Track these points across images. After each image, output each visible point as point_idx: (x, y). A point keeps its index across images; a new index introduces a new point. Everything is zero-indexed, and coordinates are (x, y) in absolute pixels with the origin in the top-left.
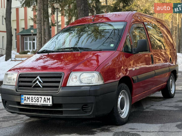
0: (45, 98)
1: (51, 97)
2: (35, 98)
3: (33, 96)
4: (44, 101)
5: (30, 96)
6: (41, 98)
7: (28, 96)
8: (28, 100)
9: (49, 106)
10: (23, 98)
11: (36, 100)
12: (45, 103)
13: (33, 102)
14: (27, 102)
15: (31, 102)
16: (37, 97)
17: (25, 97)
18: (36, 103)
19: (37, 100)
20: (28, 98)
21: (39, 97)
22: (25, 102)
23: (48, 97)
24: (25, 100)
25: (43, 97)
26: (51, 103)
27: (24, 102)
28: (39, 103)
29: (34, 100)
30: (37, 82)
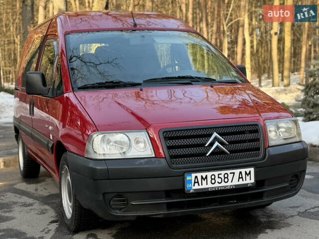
0: (241, 173)
1: (252, 170)
2: (220, 176)
3: (216, 173)
4: (239, 178)
5: (209, 174)
6: (234, 173)
7: (204, 174)
8: (204, 182)
9: (250, 187)
10: (191, 180)
11: (223, 178)
12: (241, 182)
13: (217, 185)
14: (201, 187)
15: (210, 185)
16: (223, 172)
17: (196, 177)
18: (223, 184)
19: (225, 178)
20: (204, 177)
21: (228, 172)
22: (196, 187)
23: (248, 170)
24: (195, 182)
25: (237, 172)
26: (253, 181)
27: (194, 188)
28: (229, 184)
29: (218, 180)
30: (217, 144)
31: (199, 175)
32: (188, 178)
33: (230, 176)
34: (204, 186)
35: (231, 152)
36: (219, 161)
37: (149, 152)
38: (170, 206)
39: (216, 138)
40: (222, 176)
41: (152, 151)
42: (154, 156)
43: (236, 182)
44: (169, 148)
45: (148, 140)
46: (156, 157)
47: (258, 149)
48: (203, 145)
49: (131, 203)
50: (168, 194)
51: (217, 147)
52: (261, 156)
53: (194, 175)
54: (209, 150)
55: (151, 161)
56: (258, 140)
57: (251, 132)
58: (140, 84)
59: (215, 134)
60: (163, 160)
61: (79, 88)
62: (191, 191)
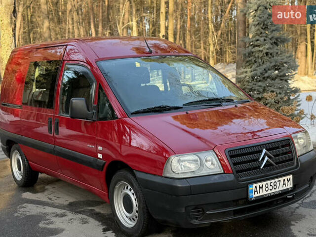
0: (284, 180)
1: (291, 177)
2: (271, 184)
3: (269, 182)
4: (284, 184)
5: (264, 183)
6: (280, 181)
7: (261, 184)
8: (261, 190)
9: (290, 190)
10: (252, 190)
11: (273, 186)
12: (285, 188)
13: (269, 192)
14: (259, 195)
15: (265, 193)
16: (273, 181)
17: (256, 187)
18: (274, 191)
19: (274, 185)
20: (261, 186)
21: (276, 180)
22: (256, 195)
23: (288, 177)
24: (255, 191)
25: (282, 179)
26: (292, 186)
27: (254, 196)
28: (277, 190)
29: (270, 188)
31: (257, 185)
32: (250, 188)
33: (278, 183)
34: (261, 194)
35: (277, 163)
36: (269, 173)
37: (218, 169)
38: (236, 212)
39: (266, 154)
40: (272, 184)
41: (220, 169)
42: (222, 172)
43: (281, 188)
44: (235, 164)
46: (224, 173)
47: (292, 159)
48: (257, 160)
49: (207, 213)
50: (236, 202)
52: (295, 164)
53: (254, 185)
54: (262, 164)
55: (222, 176)
56: (291, 152)
57: (283, 146)
59: (264, 151)
60: (232, 175)
62: (253, 199)
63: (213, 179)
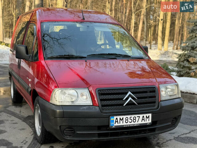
0: (143, 117)
1: (150, 115)
2: (131, 118)
3: (129, 116)
4: (142, 120)
5: (125, 117)
6: (139, 117)
7: (121, 117)
8: (121, 122)
9: (148, 125)
10: (114, 120)
11: (133, 120)
12: (143, 122)
13: (129, 123)
14: (119, 124)
15: (125, 124)
16: (133, 116)
17: (117, 119)
18: (133, 123)
19: (134, 119)
20: (121, 119)
21: (136, 116)
22: (117, 124)
23: (148, 115)
24: (116, 122)
25: (141, 116)
26: (150, 121)
27: (115, 125)
28: (136, 123)
29: (130, 120)
30: (130, 99)
31: (118, 117)
32: (112, 119)
33: (137, 119)
34: (121, 124)
36: (131, 109)
37: (89, 102)
38: (100, 135)
39: (130, 95)
40: (132, 118)
41: (91, 102)
42: (92, 104)
43: (140, 122)
44: (101, 100)
45: (89, 95)
46: (93, 105)
47: (155, 102)
48: (122, 99)
49: (77, 132)
50: (99, 128)
51: (130, 101)
52: (156, 107)
53: (115, 117)
54: (125, 102)
55: (90, 108)
56: (155, 97)
57: (151, 92)
58: (85, 57)
59: (129, 93)
60: (97, 108)
61: (48, 58)
62: (113, 127)
63: (81, 109)
